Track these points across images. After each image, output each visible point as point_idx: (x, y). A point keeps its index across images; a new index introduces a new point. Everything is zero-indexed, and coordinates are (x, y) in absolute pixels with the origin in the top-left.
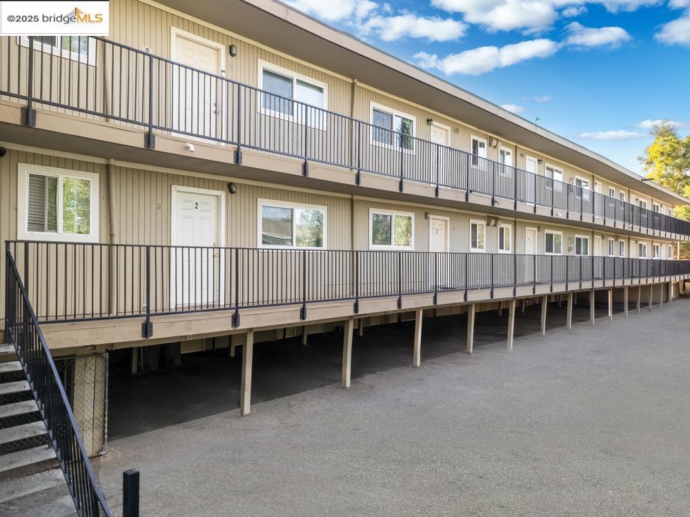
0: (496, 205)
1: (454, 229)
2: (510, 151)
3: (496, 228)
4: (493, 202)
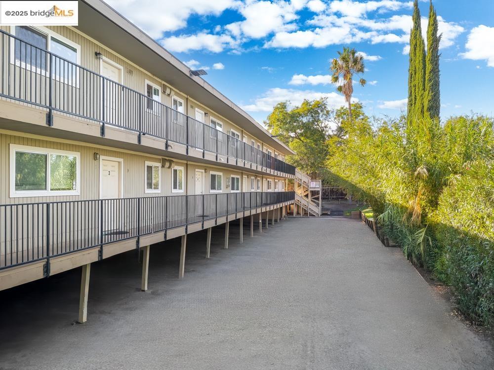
0: (170, 149)
1: (128, 170)
2: (182, 101)
3: (170, 170)
4: (167, 146)
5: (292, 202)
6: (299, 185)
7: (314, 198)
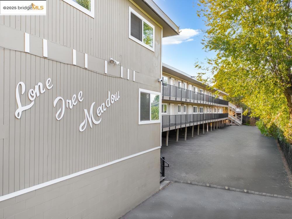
2: (186, 84)
3: (183, 106)
5: (227, 118)
6: (231, 110)
7: (238, 117)
